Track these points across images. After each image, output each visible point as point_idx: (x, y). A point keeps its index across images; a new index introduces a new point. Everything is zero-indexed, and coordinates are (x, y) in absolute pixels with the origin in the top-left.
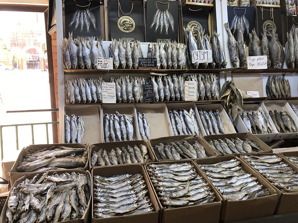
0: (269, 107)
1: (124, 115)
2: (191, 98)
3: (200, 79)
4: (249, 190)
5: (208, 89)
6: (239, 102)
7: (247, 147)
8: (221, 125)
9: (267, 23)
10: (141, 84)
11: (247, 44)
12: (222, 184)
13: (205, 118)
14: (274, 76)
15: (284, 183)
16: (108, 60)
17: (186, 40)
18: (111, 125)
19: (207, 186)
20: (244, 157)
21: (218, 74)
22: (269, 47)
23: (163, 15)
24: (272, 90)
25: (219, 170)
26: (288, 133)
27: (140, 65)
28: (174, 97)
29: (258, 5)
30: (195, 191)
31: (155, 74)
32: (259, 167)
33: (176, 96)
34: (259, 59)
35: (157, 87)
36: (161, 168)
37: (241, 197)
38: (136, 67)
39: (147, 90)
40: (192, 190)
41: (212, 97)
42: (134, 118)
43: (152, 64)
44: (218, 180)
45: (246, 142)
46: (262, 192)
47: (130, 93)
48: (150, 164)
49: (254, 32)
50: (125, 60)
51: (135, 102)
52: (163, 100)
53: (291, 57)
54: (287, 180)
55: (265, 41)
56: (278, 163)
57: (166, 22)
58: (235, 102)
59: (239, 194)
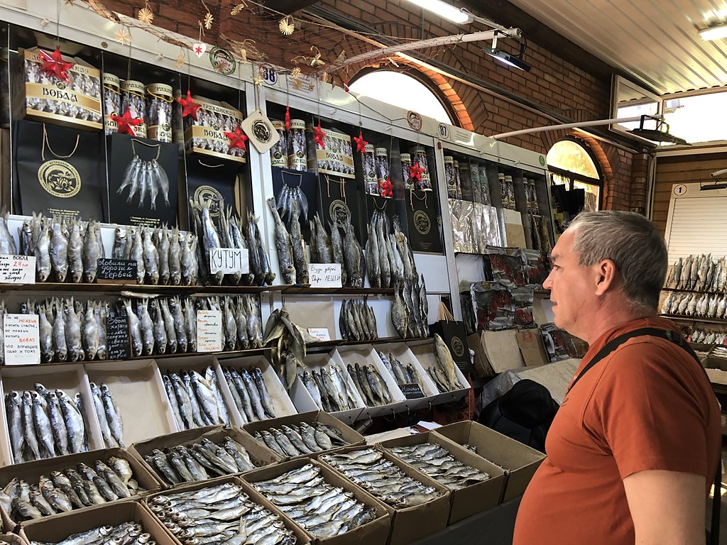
0: (345, 359)
1: (59, 391)
2: (210, 347)
3: (227, 306)
4: (345, 517)
5: (242, 327)
6: (298, 350)
7: (324, 438)
8: (267, 400)
9: (336, 204)
10: (102, 316)
11: (307, 241)
12: (298, 514)
13: (237, 386)
14: (351, 301)
15: (395, 494)
16: (24, 262)
17: (196, 225)
18: (28, 419)
19: (278, 521)
20: (323, 458)
21: (257, 295)
22: (342, 248)
23: (147, 168)
24: (349, 326)
25: (287, 488)
26: (379, 405)
27: (100, 275)
28: (175, 345)
29: (321, 170)
30: (260, 533)
31: (132, 294)
32: (352, 474)
33: (181, 343)
34: (329, 269)
35: (137, 324)
36: (180, 502)
37: (335, 531)
38: (92, 278)
39: (115, 330)
40: (253, 534)
41: (251, 343)
42: (82, 398)
43: (127, 272)
44: (289, 508)
45: (320, 429)
46: (367, 514)
47: (75, 338)
48: (154, 496)
49: (317, 218)
50: (64, 262)
51: (87, 358)
52: (151, 353)
53: (376, 268)
54: (397, 489)
55: (336, 237)
56: (378, 461)
57: (151, 184)
58: (291, 352)
59: (332, 526)
